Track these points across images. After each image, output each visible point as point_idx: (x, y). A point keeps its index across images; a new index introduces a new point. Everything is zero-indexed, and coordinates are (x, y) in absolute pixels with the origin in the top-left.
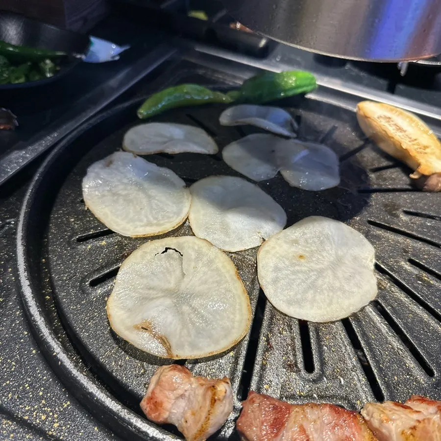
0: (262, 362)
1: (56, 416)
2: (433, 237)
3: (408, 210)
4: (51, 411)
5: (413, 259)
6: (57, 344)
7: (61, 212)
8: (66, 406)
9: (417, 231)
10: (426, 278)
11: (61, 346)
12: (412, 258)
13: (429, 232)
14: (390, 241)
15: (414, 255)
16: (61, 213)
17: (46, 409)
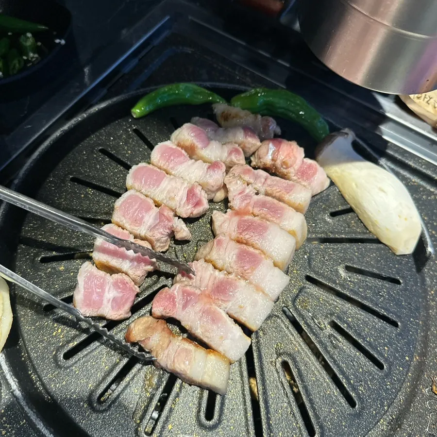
0: (171, 405)
1: (13, 432)
2: (366, 298)
4: (10, 428)
6: (14, 381)
7: (32, 225)
8: (22, 424)
11: (17, 384)
16: (31, 227)
17: (6, 425)
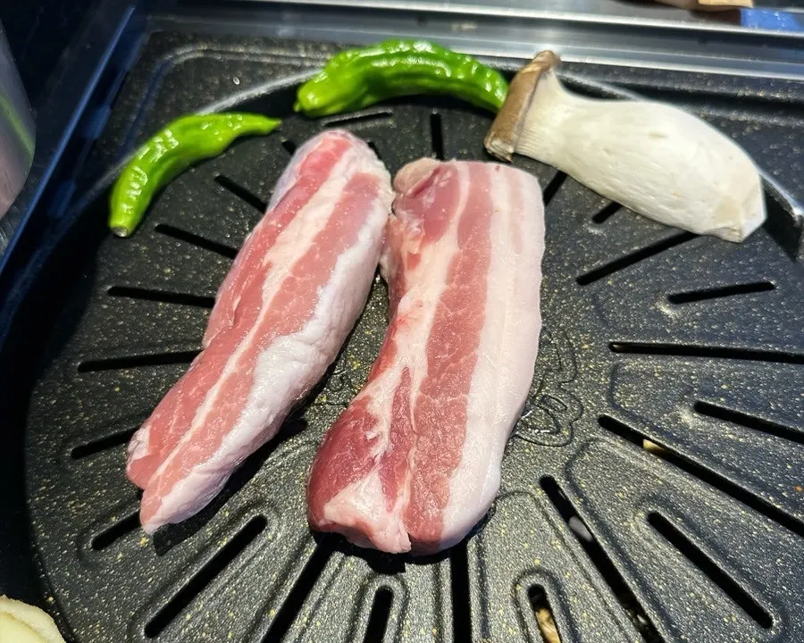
2: (731, 338)
3: (677, 292)
5: (703, 400)
9: (701, 335)
10: (731, 436)
12: (701, 400)
13: (722, 328)
14: (656, 375)
15: (704, 393)
